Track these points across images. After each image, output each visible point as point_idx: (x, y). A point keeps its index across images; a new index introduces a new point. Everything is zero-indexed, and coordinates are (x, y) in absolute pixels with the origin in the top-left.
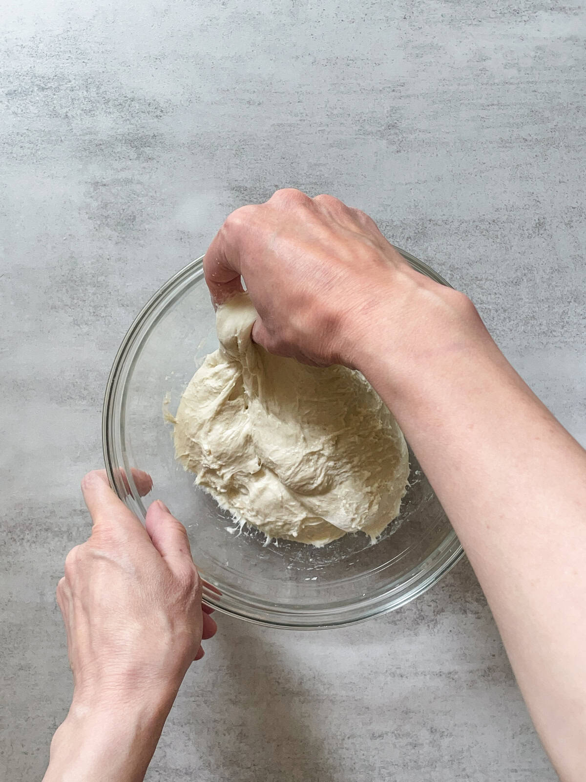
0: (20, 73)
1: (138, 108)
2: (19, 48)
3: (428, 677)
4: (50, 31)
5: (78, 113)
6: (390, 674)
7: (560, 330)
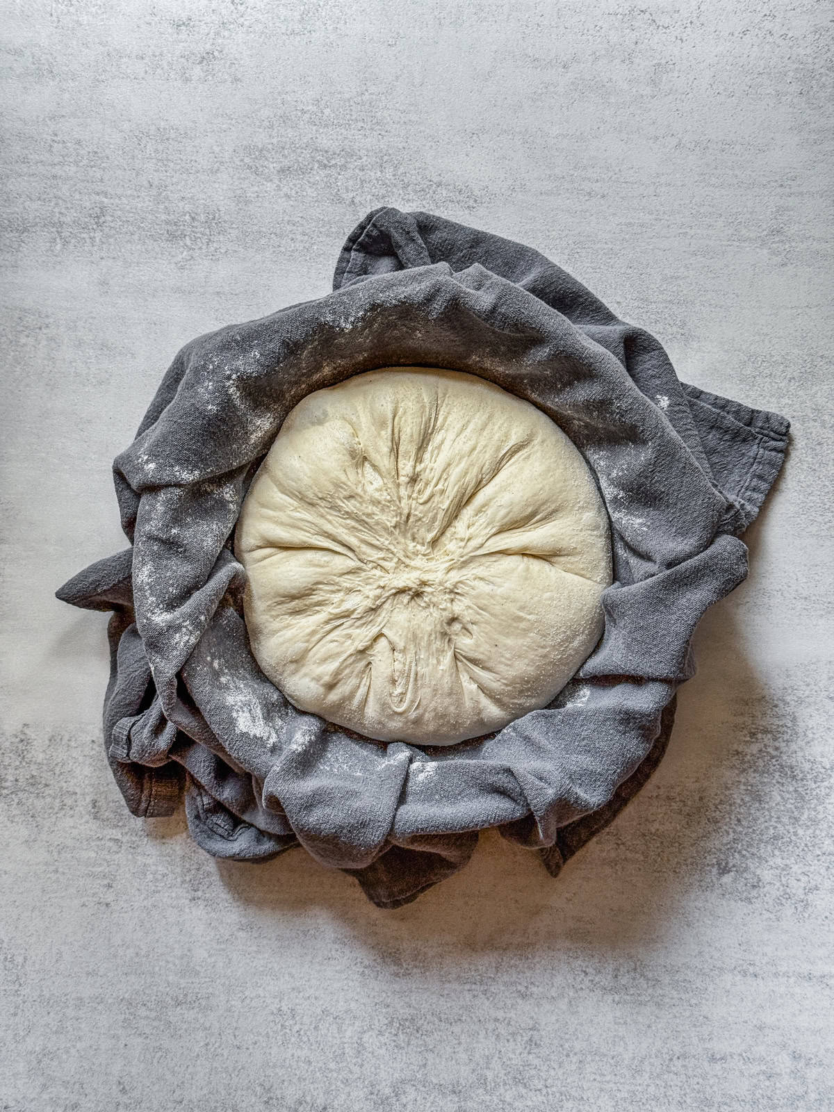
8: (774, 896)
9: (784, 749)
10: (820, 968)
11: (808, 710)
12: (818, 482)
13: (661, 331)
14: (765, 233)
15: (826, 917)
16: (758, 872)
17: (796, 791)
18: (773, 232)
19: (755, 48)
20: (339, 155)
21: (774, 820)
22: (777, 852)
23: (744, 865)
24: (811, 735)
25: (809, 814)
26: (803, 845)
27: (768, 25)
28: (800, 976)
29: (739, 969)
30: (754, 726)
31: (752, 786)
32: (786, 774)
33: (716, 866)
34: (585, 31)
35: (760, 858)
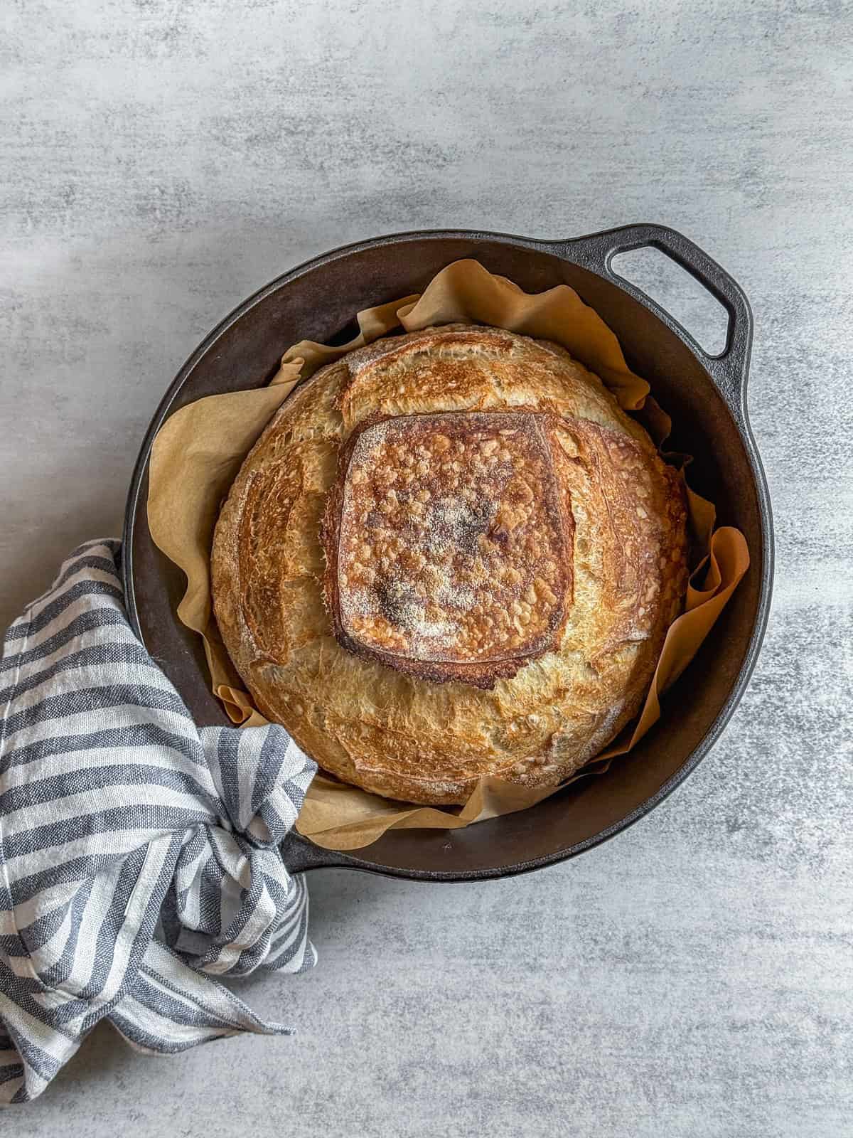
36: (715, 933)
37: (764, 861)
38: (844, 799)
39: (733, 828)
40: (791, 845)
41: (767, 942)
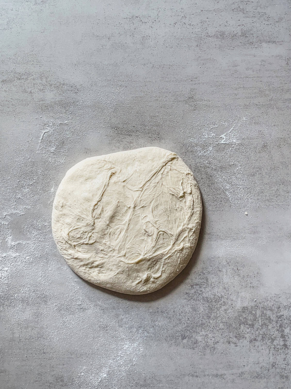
0: (8, 72)
1: (66, 88)
2: (8, 59)
3: (210, 377)
4: (24, 51)
5: (37, 91)
6: (191, 375)
7: (275, 198)
8: (203, 346)
9: (204, 291)
10: (220, 372)
11: (212, 276)
12: (211, 190)
13: (150, 136)
14: (187, 98)
15: (222, 353)
16: (196, 338)
17: (209, 306)
18: (189, 98)
19: (179, 30)
20: (24, 74)
21: (201, 318)
22: (203, 330)
23: (191, 336)
24: (213, 285)
25: (214, 315)
26: (212, 326)
27: (184, 21)
28: (213, 375)
29: (190, 374)
30: (192, 283)
31: (192, 305)
32: (205, 300)
33: (180, 337)
34: (116, 25)
35: (197, 332)
36: (177, 376)
37: (194, 349)
38: (223, 327)
39: (184, 338)
40: (204, 344)
41: (195, 378)
